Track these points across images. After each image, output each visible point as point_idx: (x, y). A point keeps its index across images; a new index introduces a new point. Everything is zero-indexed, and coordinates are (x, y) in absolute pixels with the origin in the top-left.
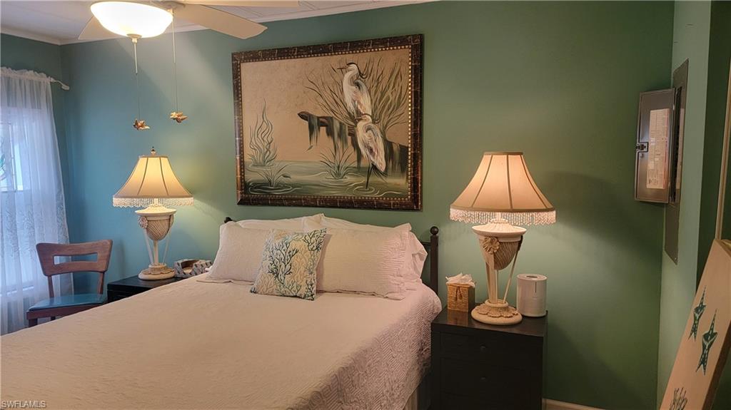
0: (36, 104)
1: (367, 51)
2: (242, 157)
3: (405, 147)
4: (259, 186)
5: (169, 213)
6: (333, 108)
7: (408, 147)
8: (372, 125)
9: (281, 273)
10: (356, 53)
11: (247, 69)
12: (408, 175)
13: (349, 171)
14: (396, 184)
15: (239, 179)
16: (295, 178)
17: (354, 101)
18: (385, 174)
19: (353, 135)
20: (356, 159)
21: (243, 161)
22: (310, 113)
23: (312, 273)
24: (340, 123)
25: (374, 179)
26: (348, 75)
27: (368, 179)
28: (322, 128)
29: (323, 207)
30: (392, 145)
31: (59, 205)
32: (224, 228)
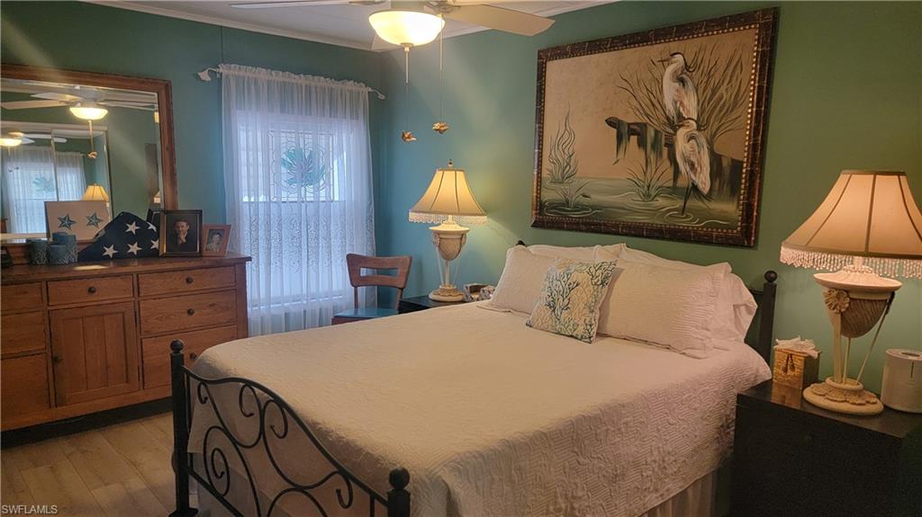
0: (354, 116)
1: (698, 36)
2: (540, 172)
3: (738, 161)
4: (556, 206)
5: (461, 232)
6: (649, 112)
7: (743, 162)
8: (696, 132)
9: (558, 307)
10: (683, 39)
11: (554, 68)
12: (739, 200)
13: (662, 191)
14: (722, 211)
15: (535, 198)
16: (596, 198)
17: (676, 103)
18: (709, 197)
19: (671, 146)
20: (672, 177)
21: (541, 178)
22: (620, 118)
23: (592, 312)
24: (656, 131)
25: (694, 203)
26: (670, 69)
27: (685, 203)
28: (632, 137)
29: (626, 235)
30: (721, 159)
31: (369, 218)
32: (510, 252)
